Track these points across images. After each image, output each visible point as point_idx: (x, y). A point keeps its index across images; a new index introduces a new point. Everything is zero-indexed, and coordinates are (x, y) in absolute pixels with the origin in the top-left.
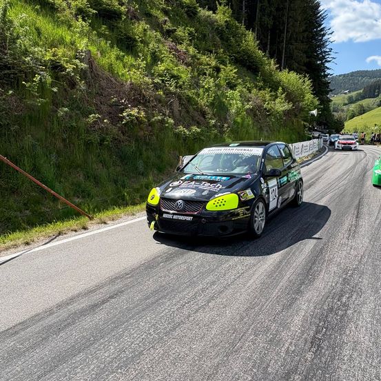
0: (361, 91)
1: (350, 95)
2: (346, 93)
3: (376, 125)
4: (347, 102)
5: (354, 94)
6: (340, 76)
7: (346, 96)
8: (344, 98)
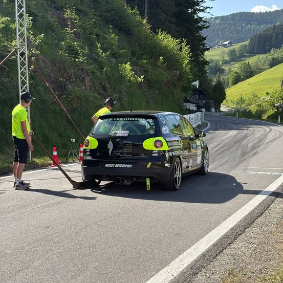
0: (247, 43)
1: (231, 48)
2: (225, 46)
3: (267, 93)
4: (227, 58)
5: (237, 46)
6: (217, 18)
7: (227, 50)
8: (223, 53)
